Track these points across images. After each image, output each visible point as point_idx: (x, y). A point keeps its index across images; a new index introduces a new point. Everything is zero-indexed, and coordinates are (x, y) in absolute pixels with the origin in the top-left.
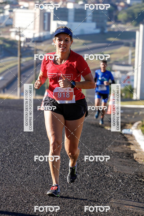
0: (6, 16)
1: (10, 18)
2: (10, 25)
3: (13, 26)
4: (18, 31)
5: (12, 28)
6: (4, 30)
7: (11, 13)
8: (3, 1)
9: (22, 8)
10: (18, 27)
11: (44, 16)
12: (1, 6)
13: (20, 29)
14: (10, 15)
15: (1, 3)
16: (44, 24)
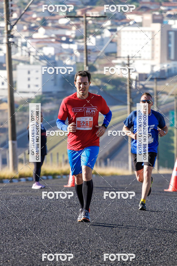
0: (106, 38)
1: (111, 42)
2: (112, 54)
3: (118, 55)
4: (126, 62)
5: (116, 58)
6: (103, 61)
7: (114, 33)
8: (99, 14)
9: (133, 24)
10: (126, 56)
11: (169, 37)
12: (96, 22)
13: (130, 58)
14: (113, 36)
15: (96, 17)
16: (169, 49)
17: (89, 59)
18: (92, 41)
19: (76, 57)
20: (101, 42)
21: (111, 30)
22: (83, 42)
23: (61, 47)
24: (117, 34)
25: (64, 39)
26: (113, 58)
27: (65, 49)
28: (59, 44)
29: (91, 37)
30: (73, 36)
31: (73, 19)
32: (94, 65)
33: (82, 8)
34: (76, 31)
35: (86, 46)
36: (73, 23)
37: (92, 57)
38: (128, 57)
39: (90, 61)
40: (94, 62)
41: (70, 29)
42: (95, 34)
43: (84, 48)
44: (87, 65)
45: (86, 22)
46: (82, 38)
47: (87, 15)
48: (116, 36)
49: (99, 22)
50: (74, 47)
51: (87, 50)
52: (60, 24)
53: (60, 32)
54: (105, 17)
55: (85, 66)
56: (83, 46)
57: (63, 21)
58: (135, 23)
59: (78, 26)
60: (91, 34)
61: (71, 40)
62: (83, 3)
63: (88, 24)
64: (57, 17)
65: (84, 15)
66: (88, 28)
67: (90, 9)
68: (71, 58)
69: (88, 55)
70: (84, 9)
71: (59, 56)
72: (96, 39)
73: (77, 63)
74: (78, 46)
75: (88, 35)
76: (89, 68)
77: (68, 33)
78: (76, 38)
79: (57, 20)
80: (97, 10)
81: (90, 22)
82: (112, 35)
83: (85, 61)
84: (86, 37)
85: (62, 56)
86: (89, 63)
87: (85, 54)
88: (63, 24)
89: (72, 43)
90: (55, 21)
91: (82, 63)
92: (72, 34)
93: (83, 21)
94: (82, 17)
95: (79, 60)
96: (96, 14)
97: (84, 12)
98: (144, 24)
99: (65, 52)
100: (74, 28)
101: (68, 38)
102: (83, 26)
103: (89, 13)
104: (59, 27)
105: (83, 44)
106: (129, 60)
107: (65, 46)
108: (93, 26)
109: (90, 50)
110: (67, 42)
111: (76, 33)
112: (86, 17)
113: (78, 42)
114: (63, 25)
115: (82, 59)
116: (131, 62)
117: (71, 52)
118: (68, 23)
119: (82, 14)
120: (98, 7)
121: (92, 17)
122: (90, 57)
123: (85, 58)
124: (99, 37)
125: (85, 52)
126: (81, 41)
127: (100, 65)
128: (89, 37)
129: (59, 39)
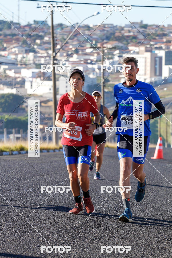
0: (116, 61)
8: (112, 46)
11: (155, 61)
12: (110, 51)
15: (110, 48)
16: (155, 69)
17: (104, 74)
19: (97, 73)
21: (119, 56)
22: (101, 64)
23: (87, 67)
25: (89, 61)
27: (90, 68)
28: (85, 65)
29: (106, 61)
30: (95, 60)
31: (95, 49)
32: (108, 78)
33: (101, 42)
34: (97, 57)
36: (94, 51)
39: (105, 75)
40: (108, 76)
41: (93, 55)
42: (109, 59)
44: (103, 78)
45: (103, 51)
46: (100, 61)
47: (104, 47)
49: (112, 51)
50: (95, 67)
52: (87, 53)
53: (87, 57)
54: (115, 48)
55: (102, 78)
57: (89, 51)
58: (134, 52)
59: (98, 54)
60: (106, 58)
61: (93, 62)
62: (101, 39)
64: (85, 48)
65: (102, 47)
67: (106, 43)
68: (93, 74)
70: (102, 43)
71: (86, 72)
72: (109, 62)
73: (97, 77)
74: (98, 66)
75: (104, 59)
76: (105, 80)
77: (92, 58)
78: (97, 61)
79: (85, 50)
80: (110, 44)
81: (106, 51)
82: (120, 59)
83: (102, 76)
84: (103, 61)
85: (88, 72)
86: (105, 77)
89: (94, 64)
90: (84, 51)
91: (100, 77)
92: (94, 58)
93: (101, 51)
94: (100, 48)
95: (98, 75)
96: (110, 46)
97: (102, 45)
98: (140, 53)
99: (90, 70)
100: (96, 55)
101: (92, 61)
102: (101, 54)
103: (105, 45)
104: (86, 54)
107: (90, 66)
108: (107, 53)
110: (91, 63)
111: (97, 58)
112: (103, 48)
113: (98, 64)
114: (89, 53)
115: (100, 74)
117: (94, 70)
118: (92, 52)
119: (101, 46)
120: (111, 42)
121: (107, 48)
123: (102, 74)
124: (111, 61)
126: (100, 63)
127: (112, 78)
128: (105, 60)
129: (86, 62)
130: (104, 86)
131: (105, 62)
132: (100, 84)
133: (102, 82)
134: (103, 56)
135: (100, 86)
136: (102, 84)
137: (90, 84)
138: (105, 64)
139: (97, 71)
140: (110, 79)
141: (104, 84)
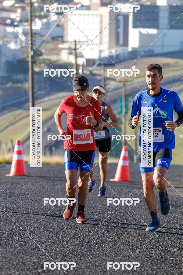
0: (52, 21)
1: (58, 26)
2: (59, 38)
3: (65, 40)
4: (73, 47)
5: (63, 42)
6: (50, 46)
7: (61, 17)
9: (80, 7)
10: (73, 40)
11: (117, 21)
12: (42, 5)
13: (77, 43)
14: (59, 20)
16: (117, 34)
17: (34, 43)
18: (38, 25)
19: (21, 41)
20: (47, 26)
21: (58, 14)
22: (28, 25)
23: (5, 30)
24: (63, 17)
25: (8, 21)
26: (59, 42)
27: (9, 33)
28: (3, 27)
29: (37, 20)
30: (18, 19)
31: (18, 1)
32: (40, 49)
34: (21, 14)
35: (31, 30)
36: (17, 5)
37: (38, 41)
38: (75, 42)
39: (35, 45)
40: (40, 46)
41: (15, 12)
42: (41, 18)
43: (29, 31)
44: (32, 49)
45: (32, 5)
46: (27, 21)
48: (63, 20)
50: (19, 30)
51: (32, 34)
52: (4, 7)
53: (4, 14)
55: (30, 50)
56: (28, 30)
57: (8, 3)
58: (82, 6)
59: (23, 9)
60: (36, 17)
61: (16, 23)
63: (33, 7)
66: (33, 10)
68: (16, 42)
69: (34, 39)
71: (3, 40)
72: (42, 22)
73: (22, 47)
74: (24, 30)
75: (33, 18)
76: (34, 53)
77: (13, 16)
78: (21, 21)
79: (2, 2)
81: (36, 5)
82: (59, 18)
83: (30, 46)
84: (31, 21)
85: (6, 39)
86: (34, 47)
87: (29, 38)
88: (7, 6)
89: (17, 26)
91: (27, 47)
92: (17, 17)
93: (28, 4)
95: (24, 45)
98: (92, 7)
99: (10, 36)
100: (19, 11)
101: (13, 21)
102: (28, 9)
104: (4, 10)
105: (28, 28)
106: (76, 45)
107: (10, 29)
108: (39, 9)
109: (35, 34)
110: (12, 25)
111: (21, 16)
113: (24, 25)
114: (7, 8)
115: (27, 43)
116: (78, 47)
117: (16, 36)
118: (13, 6)
122: (35, 41)
123: (30, 42)
124: (45, 20)
125: (29, 35)
126: (26, 24)
127: (46, 50)
128: (34, 20)
129: (3, 22)
130: (33, 62)
131: (35, 23)
132: (27, 59)
133: (30, 56)
134: (31, 12)
135: (28, 62)
136: (30, 59)
137: (10, 59)
138: (35, 25)
139: (22, 37)
140: (43, 51)
141: (33, 60)
